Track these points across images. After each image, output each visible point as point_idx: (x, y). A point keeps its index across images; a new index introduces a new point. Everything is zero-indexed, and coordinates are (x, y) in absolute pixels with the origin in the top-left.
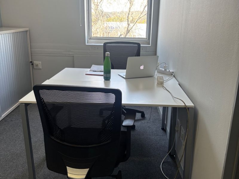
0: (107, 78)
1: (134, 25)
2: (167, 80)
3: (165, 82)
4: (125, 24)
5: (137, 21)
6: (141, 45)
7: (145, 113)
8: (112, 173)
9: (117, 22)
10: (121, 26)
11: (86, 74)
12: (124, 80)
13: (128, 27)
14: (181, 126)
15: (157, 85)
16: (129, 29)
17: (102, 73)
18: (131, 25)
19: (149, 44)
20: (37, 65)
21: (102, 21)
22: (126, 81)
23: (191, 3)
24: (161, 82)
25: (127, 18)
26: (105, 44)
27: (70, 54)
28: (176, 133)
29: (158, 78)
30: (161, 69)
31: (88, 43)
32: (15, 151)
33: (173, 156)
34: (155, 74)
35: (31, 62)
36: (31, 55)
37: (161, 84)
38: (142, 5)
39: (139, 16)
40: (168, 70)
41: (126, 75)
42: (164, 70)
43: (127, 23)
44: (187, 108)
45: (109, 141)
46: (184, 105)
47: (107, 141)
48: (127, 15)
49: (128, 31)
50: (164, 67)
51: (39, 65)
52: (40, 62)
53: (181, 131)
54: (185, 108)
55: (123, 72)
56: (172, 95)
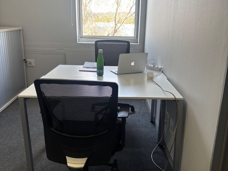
0: (100, 74)
1: (121, 25)
2: (157, 76)
3: (155, 77)
4: (112, 24)
5: (123, 21)
6: (130, 44)
7: (134, 107)
8: (109, 162)
9: (105, 22)
10: (108, 26)
11: (80, 71)
12: (116, 76)
13: (115, 27)
14: (170, 118)
15: (147, 80)
16: (116, 29)
17: (96, 70)
18: (119, 25)
19: (137, 43)
20: (30, 63)
21: (91, 21)
22: (118, 77)
23: (179, 3)
24: (151, 77)
25: (114, 19)
26: (96, 42)
27: (62, 52)
28: (165, 125)
29: (148, 74)
30: (149, 65)
31: (79, 41)
32: (12, 145)
33: (162, 146)
34: (145, 70)
35: (25, 60)
36: (25, 54)
37: (151, 79)
38: (129, 6)
39: (126, 17)
40: (156, 67)
41: (118, 72)
42: (152, 66)
43: (115, 23)
44: (177, 101)
45: (106, 132)
46: (174, 97)
47: (104, 131)
48: (114, 15)
49: (115, 31)
50: (153, 64)
51: (32, 63)
52: (34, 60)
53: (170, 123)
54: (174, 100)
55: (115, 69)
56: (162, 89)
